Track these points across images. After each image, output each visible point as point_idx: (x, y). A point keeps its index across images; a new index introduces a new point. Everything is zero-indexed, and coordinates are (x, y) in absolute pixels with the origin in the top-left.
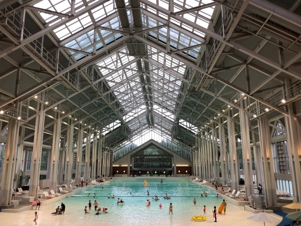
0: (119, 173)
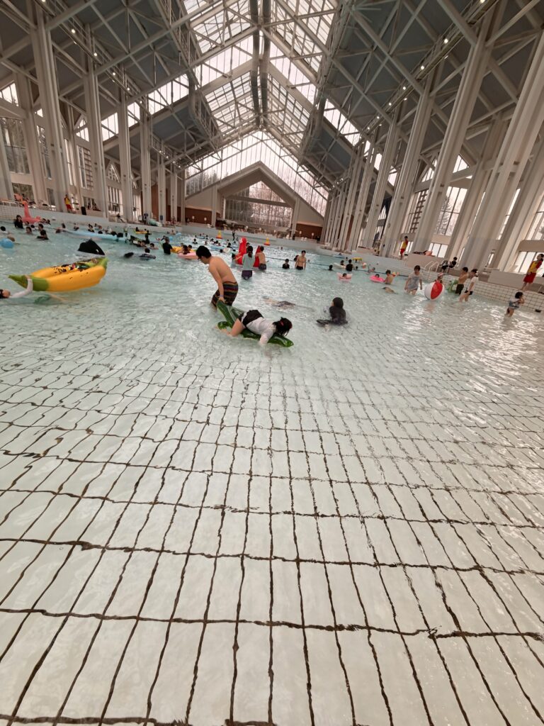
0: (195, 221)
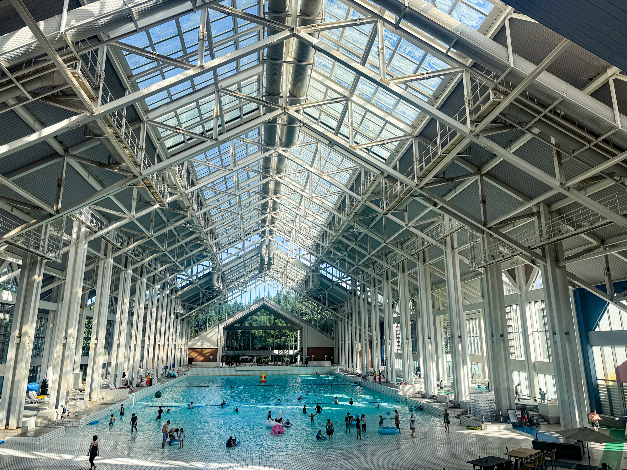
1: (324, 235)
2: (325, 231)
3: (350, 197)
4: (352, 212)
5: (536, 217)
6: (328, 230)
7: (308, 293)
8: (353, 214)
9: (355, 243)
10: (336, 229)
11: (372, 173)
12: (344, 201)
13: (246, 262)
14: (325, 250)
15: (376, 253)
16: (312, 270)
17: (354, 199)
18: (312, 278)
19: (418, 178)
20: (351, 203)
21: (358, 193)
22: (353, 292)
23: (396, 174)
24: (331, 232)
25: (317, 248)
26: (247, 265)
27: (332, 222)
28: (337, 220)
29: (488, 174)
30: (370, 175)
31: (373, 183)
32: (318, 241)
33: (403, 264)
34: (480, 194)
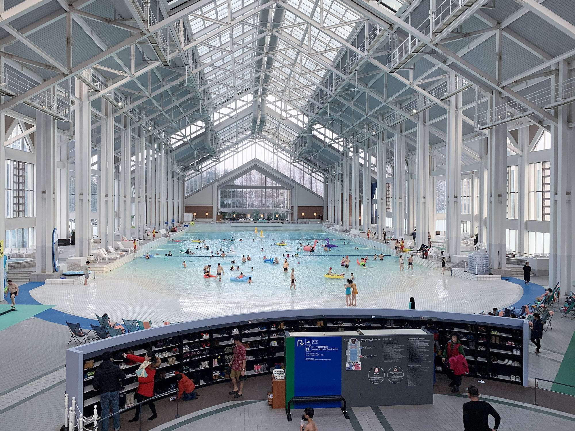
0: (197, 217)
1: (319, 94)
2: (321, 90)
3: (352, 53)
4: (353, 69)
5: (554, 75)
6: (324, 88)
7: (299, 154)
8: (354, 72)
9: (352, 102)
10: (334, 88)
11: (378, 26)
12: (344, 58)
13: (238, 122)
14: (319, 110)
15: (374, 113)
16: (304, 131)
17: (356, 55)
18: (305, 139)
19: (433, 33)
20: (352, 60)
21: (361, 49)
22: (345, 154)
23: (408, 27)
24: (327, 91)
25: (311, 109)
26: (238, 125)
27: (328, 80)
28: (334, 78)
29: (509, 29)
30: (376, 28)
31: (379, 37)
32: (312, 100)
33: (401, 124)
34: (497, 50)
